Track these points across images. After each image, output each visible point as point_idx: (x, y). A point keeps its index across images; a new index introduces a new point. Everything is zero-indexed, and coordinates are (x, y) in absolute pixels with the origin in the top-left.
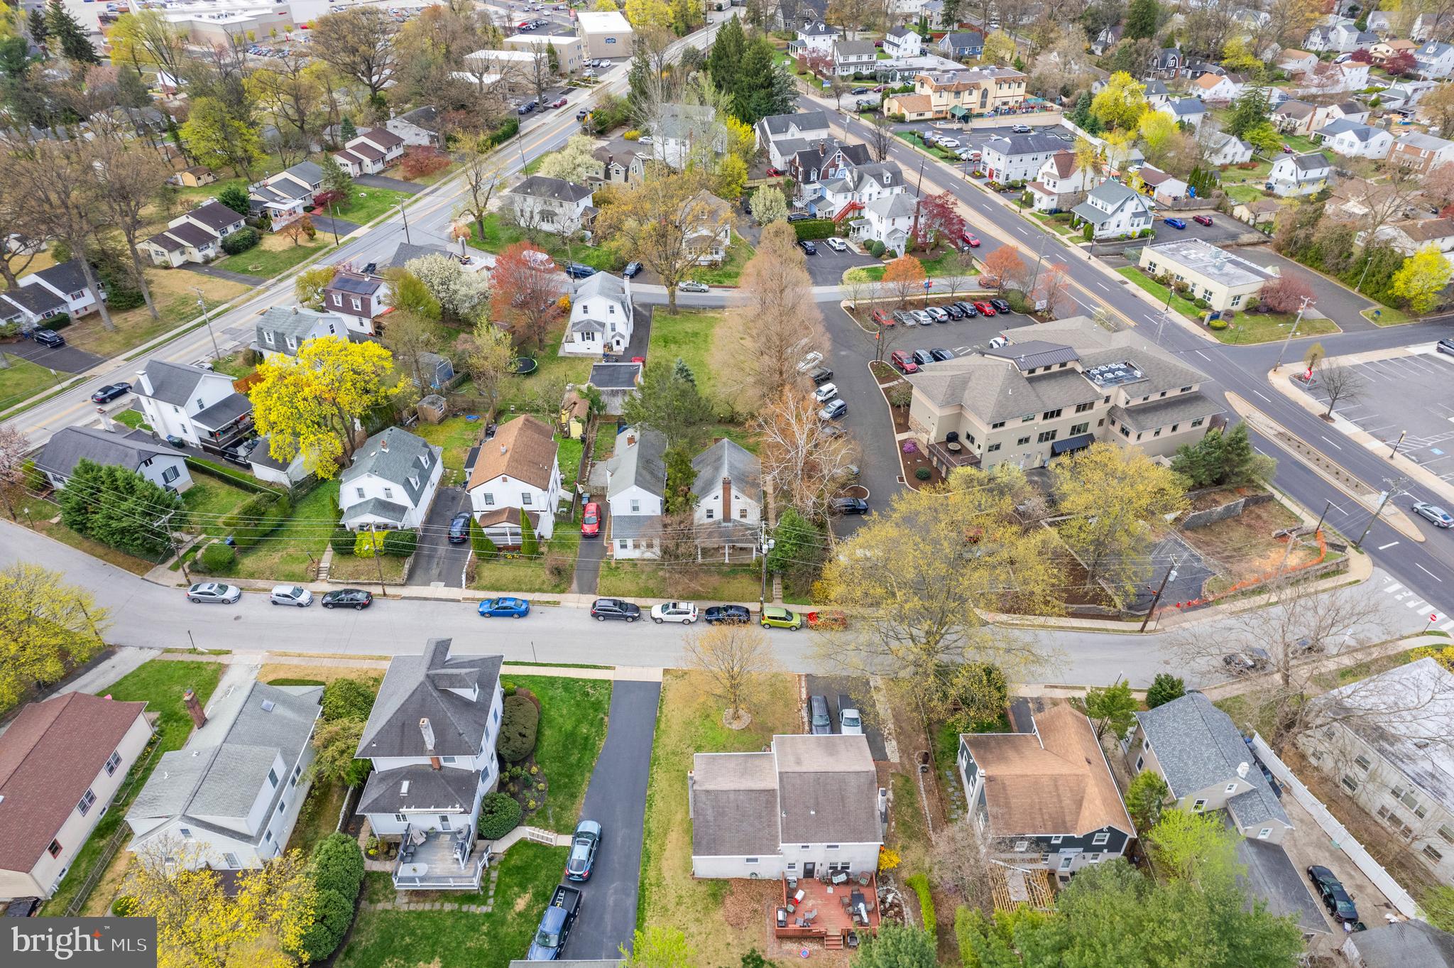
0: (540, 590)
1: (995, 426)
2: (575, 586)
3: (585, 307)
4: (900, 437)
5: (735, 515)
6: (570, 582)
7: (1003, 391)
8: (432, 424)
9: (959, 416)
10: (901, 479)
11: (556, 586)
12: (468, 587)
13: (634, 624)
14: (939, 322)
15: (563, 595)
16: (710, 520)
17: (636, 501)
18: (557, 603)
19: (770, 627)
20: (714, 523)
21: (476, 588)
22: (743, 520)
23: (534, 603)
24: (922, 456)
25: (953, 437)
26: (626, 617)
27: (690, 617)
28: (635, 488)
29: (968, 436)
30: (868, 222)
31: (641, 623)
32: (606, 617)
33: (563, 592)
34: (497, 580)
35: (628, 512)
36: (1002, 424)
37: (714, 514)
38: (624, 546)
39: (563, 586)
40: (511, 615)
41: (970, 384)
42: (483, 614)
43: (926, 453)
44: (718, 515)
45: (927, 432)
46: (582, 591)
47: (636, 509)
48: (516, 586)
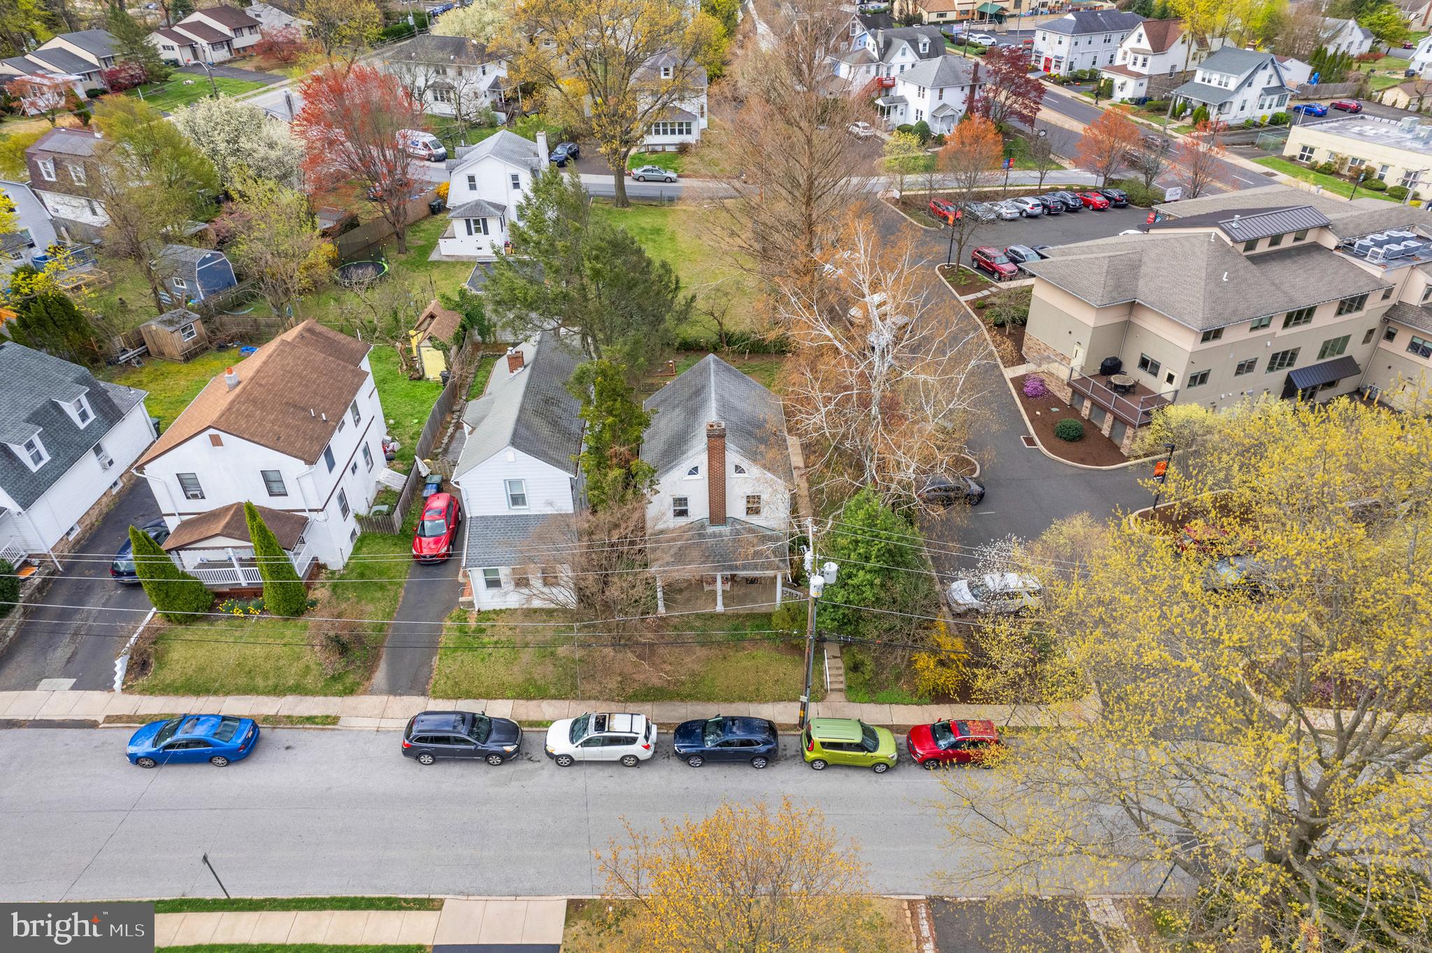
0: (299, 690)
1: (1206, 337)
2: (380, 676)
3: (471, 179)
4: (1010, 373)
5: (736, 508)
6: (370, 668)
7: (1213, 276)
8: (172, 360)
9: (1126, 329)
10: (1030, 441)
11: (334, 678)
12: (127, 689)
13: (507, 770)
14: (1030, 216)
15: (350, 701)
16: (682, 521)
17: (519, 482)
18: (330, 721)
19: (827, 765)
20: (691, 527)
21: (145, 691)
22: (755, 520)
23: (276, 721)
24: (1059, 402)
25: (1112, 367)
26: (486, 757)
27: (637, 749)
28: (512, 454)
29: (1144, 363)
30: (902, 100)
31: (523, 766)
32: (438, 757)
33: (350, 691)
34: (201, 669)
35: (503, 508)
36: (1217, 334)
37: (691, 507)
38: (493, 583)
39: (349, 680)
40: (207, 759)
41: (1144, 270)
42: (136, 760)
43: (1065, 395)
44: (699, 509)
45: (1064, 359)
46: (395, 689)
47: (517, 500)
48: (242, 681)
